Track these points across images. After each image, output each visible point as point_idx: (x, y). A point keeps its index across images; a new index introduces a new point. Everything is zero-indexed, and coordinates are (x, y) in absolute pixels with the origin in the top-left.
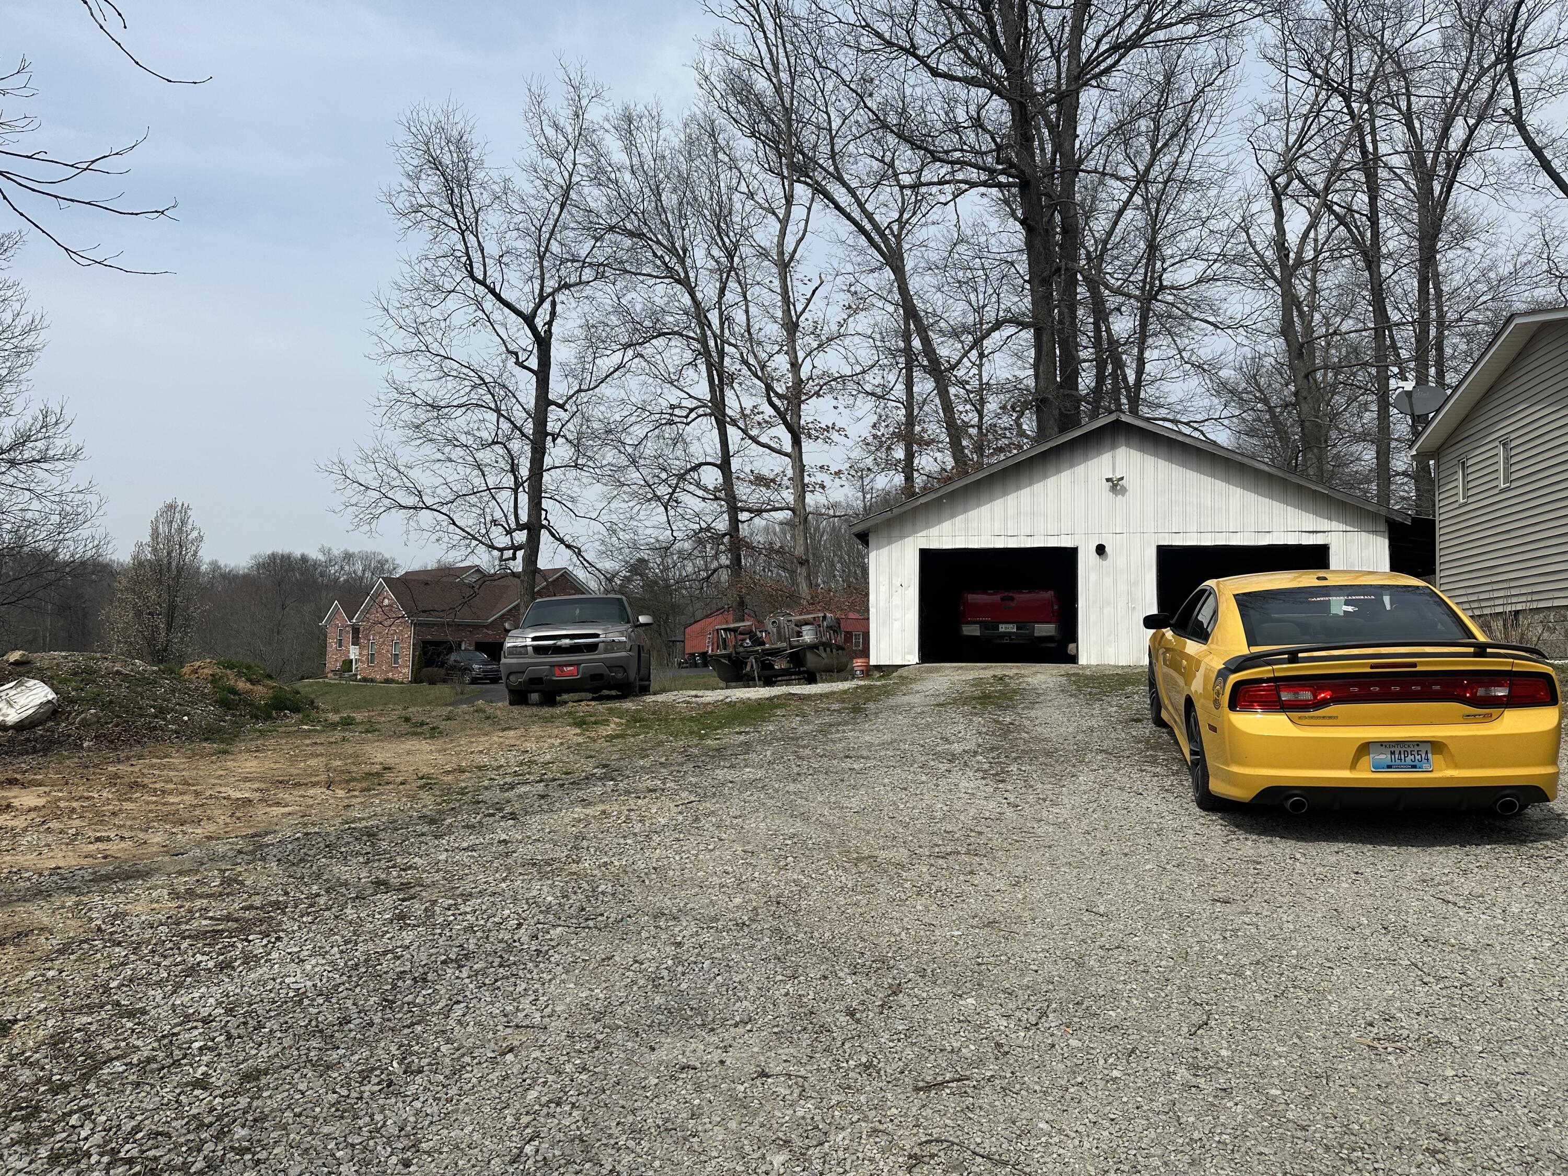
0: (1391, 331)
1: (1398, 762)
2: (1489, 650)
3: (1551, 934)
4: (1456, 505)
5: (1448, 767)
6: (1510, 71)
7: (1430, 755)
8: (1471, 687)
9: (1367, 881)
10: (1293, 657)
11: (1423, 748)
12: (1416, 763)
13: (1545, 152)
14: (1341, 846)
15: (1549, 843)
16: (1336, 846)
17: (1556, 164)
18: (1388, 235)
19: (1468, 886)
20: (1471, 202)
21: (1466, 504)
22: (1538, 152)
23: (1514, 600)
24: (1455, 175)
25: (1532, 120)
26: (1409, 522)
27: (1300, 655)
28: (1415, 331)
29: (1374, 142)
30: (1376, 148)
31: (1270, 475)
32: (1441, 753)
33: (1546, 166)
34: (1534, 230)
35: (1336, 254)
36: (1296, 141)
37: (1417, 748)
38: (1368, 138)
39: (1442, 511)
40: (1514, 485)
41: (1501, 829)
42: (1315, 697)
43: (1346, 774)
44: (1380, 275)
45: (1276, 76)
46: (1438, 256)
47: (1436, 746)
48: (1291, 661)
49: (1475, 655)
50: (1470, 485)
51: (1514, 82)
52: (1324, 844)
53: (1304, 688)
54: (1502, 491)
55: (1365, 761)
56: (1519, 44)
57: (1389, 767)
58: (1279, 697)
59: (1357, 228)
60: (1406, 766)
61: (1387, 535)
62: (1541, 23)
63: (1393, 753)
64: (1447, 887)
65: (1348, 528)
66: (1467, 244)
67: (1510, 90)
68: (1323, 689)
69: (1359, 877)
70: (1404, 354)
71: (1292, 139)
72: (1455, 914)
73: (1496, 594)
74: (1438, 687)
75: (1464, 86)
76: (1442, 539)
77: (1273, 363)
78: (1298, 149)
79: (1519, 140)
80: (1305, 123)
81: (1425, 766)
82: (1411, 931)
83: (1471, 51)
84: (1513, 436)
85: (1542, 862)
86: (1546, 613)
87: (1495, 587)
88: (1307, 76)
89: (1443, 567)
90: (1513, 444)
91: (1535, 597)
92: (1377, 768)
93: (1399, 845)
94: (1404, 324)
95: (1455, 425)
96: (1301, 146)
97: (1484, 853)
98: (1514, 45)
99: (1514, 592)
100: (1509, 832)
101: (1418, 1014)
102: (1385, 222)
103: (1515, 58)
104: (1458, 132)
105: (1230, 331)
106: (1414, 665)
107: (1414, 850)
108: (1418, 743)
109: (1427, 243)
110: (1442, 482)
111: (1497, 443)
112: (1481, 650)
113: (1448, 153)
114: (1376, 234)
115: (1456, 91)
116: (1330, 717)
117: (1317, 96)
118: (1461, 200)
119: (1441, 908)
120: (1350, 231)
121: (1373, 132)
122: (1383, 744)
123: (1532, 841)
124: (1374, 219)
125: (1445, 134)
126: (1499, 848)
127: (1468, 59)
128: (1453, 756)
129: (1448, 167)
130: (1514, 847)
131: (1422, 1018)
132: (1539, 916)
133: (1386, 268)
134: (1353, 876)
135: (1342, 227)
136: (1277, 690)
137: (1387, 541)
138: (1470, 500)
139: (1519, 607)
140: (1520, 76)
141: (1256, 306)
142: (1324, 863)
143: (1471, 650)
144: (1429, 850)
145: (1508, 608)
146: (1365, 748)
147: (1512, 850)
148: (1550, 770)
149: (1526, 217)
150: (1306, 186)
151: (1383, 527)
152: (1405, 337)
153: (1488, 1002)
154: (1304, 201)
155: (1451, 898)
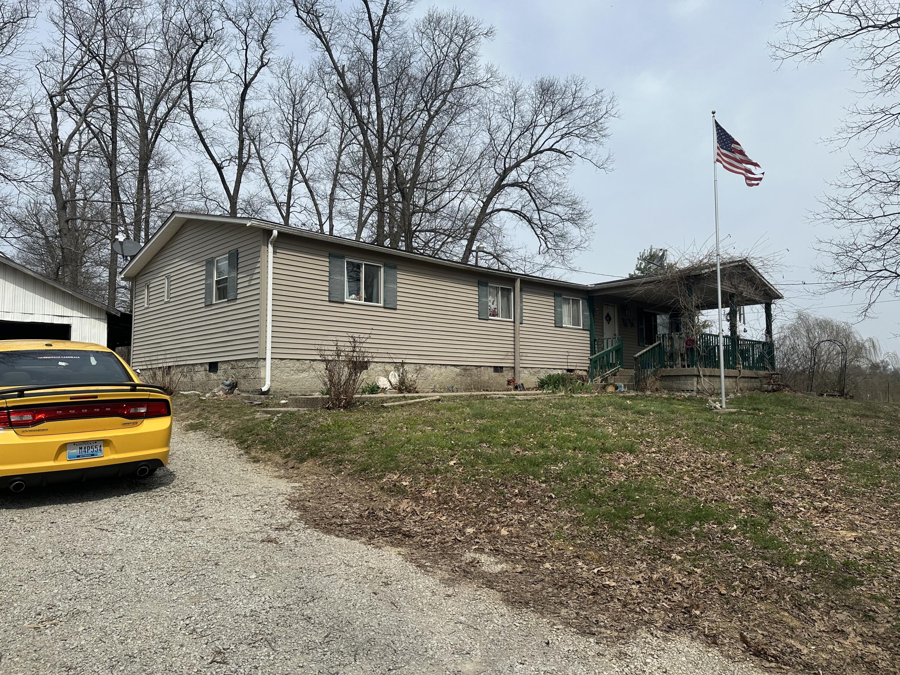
0: (121, 206)
1: (84, 453)
2: (138, 388)
3: (153, 536)
4: (143, 308)
5: (112, 453)
6: (189, 87)
7: (102, 448)
8: (127, 408)
9: (58, 527)
10: (21, 394)
11: (98, 444)
12: (94, 453)
13: (202, 133)
14: (46, 507)
15: (163, 488)
16: (42, 508)
17: (207, 141)
18: (122, 151)
19: (116, 518)
20: (167, 147)
21: (148, 308)
22: (199, 133)
23: (168, 360)
24: (159, 131)
25: (198, 115)
26: (119, 315)
27: (25, 392)
28: (134, 209)
29: (116, 96)
30: (117, 101)
31: (34, 279)
32: (108, 446)
33: (203, 140)
34: (196, 171)
35: (91, 154)
36: (68, 79)
37: (95, 444)
38: (113, 94)
39: (136, 310)
40: (172, 300)
41: (141, 484)
42: (34, 417)
43: (51, 463)
44: (116, 172)
45: (58, 36)
46: (149, 171)
47: (106, 442)
48: (19, 396)
49: (131, 390)
50: (151, 298)
51: (190, 93)
52: (35, 508)
53: (27, 413)
54: (166, 303)
55: (64, 455)
56: (194, 75)
57: (78, 456)
58: (9, 419)
59: (105, 142)
60: (88, 455)
61: (106, 321)
62: (205, 69)
63: (81, 448)
64: (105, 522)
65: (84, 316)
66: (163, 169)
67: (188, 96)
68: (40, 413)
69: (53, 525)
70: (128, 221)
71: (66, 77)
72: (106, 536)
73: (160, 357)
74: (109, 409)
75: (167, 85)
76: (136, 326)
77: (49, 209)
78: (69, 85)
79: (190, 123)
80: (74, 70)
81: (99, 454)
82: (77, 552)
83: (172, 68)
84: (172, 274)
85: (157, 499)
86: (183, 367)
87: (159, 353)
88: (78, 43)
89: (135, 341)
90: (172, 279)
91: (178, 359)
92: (71, 458)
93: (82, 501)
94: (128, 204)
95: (144, 265)
96: (70, 83)
97: (129, 498)
98: (192, 74)
99: (168, 356)
100: (145, 485)
101: (70, 600)
102: (121, 144)
103: (192, 81)
104: (162, 109)
105: (15, 183)
106: (96, 397)
107: (91, 503)
108: (96, 441)
109: (143, 162)
110: (137, 295)
111: (164, 277)
112: (134, 388)
113: (157, 118)
114: (115, 149)
115: (163, 85)
116: (43, 430)
117: (82, 57)
118: (162, 145)
119: (98, 534)
120: (100, 142)
121: (116, 90)
122: (75, 444)
123: (155, 488)
124: (114, 140)
125: (155, 108)
126: (137, 495)
127: (170, 71)
128: (114, 447)
129: (156, 125)
130: (145, 493)
131: (71, 603)
132: (150, 528)
133: (120, 170)
134: (50, 525)
135: (95, 139)
136: (9, 414)
137: (106, 325)
138: (151, 306)
139: (170, 364)
140: (193, 91)
141: (34, 171)
142: (33, 520)
143: (129, 388)
144: (99, 502)
145: (165, 365)
146: (64, 447)
147: (144, 494)
148: (165, 449)
149: (193, 163)
150: (75, 108)
151: (104, 316)
152: (129, 211)
153: (113, 581)
154: (74, 117)
155: (105, 527)
